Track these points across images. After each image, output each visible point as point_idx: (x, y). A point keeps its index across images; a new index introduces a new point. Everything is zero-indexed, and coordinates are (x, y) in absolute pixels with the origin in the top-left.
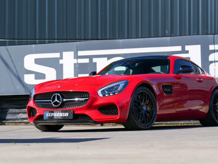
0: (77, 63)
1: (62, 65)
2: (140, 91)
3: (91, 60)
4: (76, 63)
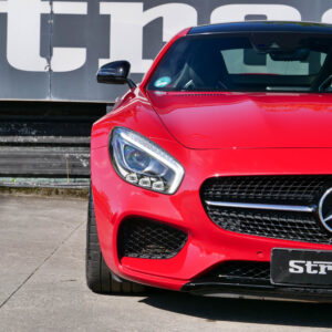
0: (52, 12)
1: (4, 16)
3: (93, 8)
4: (47, 15)
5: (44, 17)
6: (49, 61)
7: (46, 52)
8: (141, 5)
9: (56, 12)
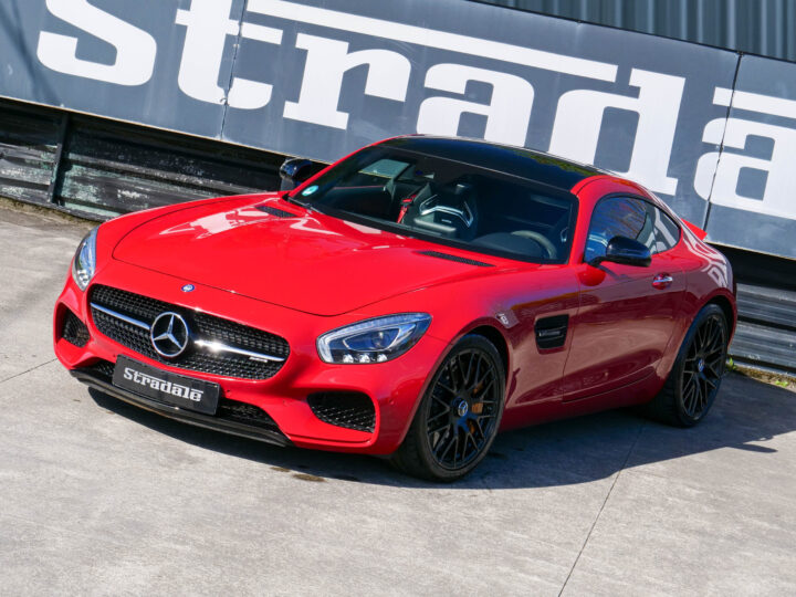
0: (240, 34)
1: (183, 29)
2: (461, 353)
3: (289, 38)
4: (234, 36)
5: (229, 39)
6: (227, 92)
7: (225, 81)
8: (345, 45)
9: (245, 35)
